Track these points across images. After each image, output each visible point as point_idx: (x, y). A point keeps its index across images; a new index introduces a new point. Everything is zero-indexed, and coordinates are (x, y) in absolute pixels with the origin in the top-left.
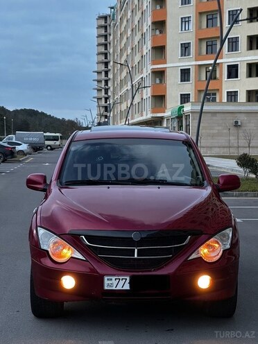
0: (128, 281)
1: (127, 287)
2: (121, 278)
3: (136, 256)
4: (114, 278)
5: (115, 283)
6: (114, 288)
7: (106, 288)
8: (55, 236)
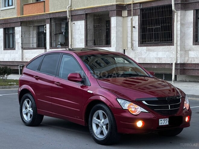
0: (168, 121)
1: (167, 124)
2: (165, 119)
3: (169, 109)
4: (163, 120)
5: (163, 122)
6: (163, 124)
7: (160, 124)
8: (129, 102)
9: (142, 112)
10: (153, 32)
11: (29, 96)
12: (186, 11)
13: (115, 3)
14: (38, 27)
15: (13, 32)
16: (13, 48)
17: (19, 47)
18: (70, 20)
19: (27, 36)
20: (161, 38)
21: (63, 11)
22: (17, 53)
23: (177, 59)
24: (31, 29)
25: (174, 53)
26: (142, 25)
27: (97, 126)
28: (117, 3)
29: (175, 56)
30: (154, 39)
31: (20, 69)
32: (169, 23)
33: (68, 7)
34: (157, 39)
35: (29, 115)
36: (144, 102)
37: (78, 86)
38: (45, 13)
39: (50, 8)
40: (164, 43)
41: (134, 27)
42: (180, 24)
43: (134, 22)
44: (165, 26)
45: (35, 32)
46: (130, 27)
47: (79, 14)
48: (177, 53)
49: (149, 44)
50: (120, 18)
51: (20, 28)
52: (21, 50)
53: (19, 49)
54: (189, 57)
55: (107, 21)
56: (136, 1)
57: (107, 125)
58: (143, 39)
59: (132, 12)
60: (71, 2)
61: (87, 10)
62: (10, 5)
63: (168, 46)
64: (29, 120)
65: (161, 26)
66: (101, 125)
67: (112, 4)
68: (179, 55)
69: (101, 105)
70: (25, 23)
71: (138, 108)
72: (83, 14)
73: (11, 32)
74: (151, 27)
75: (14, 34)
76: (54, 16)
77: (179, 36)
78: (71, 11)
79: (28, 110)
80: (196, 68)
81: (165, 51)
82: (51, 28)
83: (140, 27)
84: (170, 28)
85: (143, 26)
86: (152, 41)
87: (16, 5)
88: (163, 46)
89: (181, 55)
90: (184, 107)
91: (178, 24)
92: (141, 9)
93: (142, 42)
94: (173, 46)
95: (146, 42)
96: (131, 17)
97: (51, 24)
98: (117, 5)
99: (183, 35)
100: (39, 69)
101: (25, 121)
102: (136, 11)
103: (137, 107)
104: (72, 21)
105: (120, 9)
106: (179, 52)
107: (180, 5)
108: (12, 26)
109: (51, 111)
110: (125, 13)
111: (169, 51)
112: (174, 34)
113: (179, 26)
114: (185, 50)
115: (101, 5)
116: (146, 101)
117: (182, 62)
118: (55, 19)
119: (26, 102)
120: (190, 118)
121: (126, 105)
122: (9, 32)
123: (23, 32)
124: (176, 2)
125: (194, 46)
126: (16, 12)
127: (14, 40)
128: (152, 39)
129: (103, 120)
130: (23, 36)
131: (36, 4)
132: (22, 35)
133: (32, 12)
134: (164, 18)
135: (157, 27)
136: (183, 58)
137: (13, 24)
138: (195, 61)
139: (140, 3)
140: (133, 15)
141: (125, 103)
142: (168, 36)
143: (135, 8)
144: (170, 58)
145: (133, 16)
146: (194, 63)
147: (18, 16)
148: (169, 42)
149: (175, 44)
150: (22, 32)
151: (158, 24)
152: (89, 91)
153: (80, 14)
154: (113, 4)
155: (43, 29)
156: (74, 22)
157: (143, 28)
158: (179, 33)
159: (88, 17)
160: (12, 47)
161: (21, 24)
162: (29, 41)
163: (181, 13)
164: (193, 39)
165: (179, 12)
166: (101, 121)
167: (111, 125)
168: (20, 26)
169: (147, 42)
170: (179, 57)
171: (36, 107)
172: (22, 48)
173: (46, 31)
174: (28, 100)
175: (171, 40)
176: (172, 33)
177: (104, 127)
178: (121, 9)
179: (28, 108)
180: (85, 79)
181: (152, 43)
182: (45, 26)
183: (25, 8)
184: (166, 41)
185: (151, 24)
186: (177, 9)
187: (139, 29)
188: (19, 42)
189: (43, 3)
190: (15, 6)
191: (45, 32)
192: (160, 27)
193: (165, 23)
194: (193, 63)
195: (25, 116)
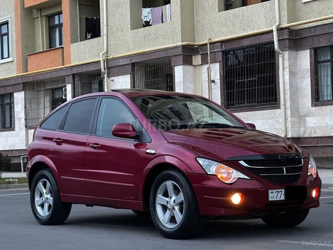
0: (283, 193)
1: (283, 198)
2: (279, 191)
3: (285, 173)
4: (275, 191)
5: (275, 195)
6: (275, 199)
7: (270, 199)
8: (217, 163)
9: (239, 178)
10: (244, 88)
11: (47, 173)
12: (298, 52)
13: (180, 44)
14: (53, 91)
15: (11, 100)
16: (11, 128)
17: (22, 125)
18: (106, 75)
19: (34, 106)
20: (258, 97)
21: (93, 61)
22: (17, 136)
23: (286, 131)
24: (42, 94)
25: (282, 120)
26: (226, 78)
27: (165, 208)
28: (184, 43)
29: (282, 126)
30: (247, 99)
31: (24, 163)
32: (270, 72)
33: (101, 54)
34: (252, 98)
35: (46, 206)
36: (242, 163)
37: (129, 144)
38: (64, 66)
39: (72, 58)
40: (265, 105)
41: (213, 82)
42: (288, 73)
43: (212, 74)
44: (264, 77)
45: (48, 100)
46: (207, 82)
47: (120, 64)
48: (287, 121)
49: (238, 107)
50: (190, 68)
51: (23, 93)
52: (24, 130)
53: (20, 128)
54: (305, 127)
55: (168, 75)
56: (215, 38)
57: (181, 204)
58: (228, 101)
59: (209, 58)
60: (107, 46)
61: (133, 58)
62: (4, 57)
63: (271, 110)
64: (47, 214)
65: (258, 78)
66: (171, 206)
67: (175, 45)
68: (289, 125)
69: (171, 172)
70: (30, 85)
71: (233, 173)
72: (127, 63)
73: (7, 101)
74: (242, 79)
75: (12, 104)
76: (80, 71)
77: (288, 92)
78: (107, 61)
79: (45, 197)
80: (320, 145)
81: (266, 119)
82: (74, 91)
83: (223, 81)
84: (273, 81)
85: (229, 80)
86: (244, 103)
87: (15, 56)
88: (262, 111)
89: (293, 124)
90: (309, 174)
91: (285, 73)
92: (223, 52)
93: (228, 105)
94: (278, 110)
95: (233, 105)
96: (208, 65)
97: (74, 84)
98: (183, 46)
99: (295, 91)
100: (62, 128)
101: (40, 217)
102: (215, 55)
103: (231, 170)
104: (109, 76)
105: (188, 53)
106: (289, 119)
107: (287, 42)
108: (9, 90)
109: (84, 194)
110: (197, 59)
111: (273, 118)
112: (279, 90)
113: (287, 77)
114: (299, 116)
115: (156, 48)
116: (245, 161)
117: (296, 136)
118: (81, 75)
119: (40, 184)
120: (319, 192)
121: (213, 168)
122: (4, 101)
123: (27, 101)
124: (281, 38)
125: (313, 108)
126: (16, 67)
127: (13, 115)
128: (244, 99)
129: (174, 198)
130: (28, 106)
131: (48, 53)
132: (25, 105)
133: (42, 66)
134: (261, 64)
135: (251, 79)
136: (297, 129)
137: (11, 87)
138: (316, 133)
139: (222, 42)
140: (210, 61)
141: (210, 166)
142: (269, 94)
143: (213, 51)
144: (276, 129)
145: (211, 63)
146: (315, 136)
147: (18, 75)
148: (273, 104)
149: (282, 107)
150: (25, 100)
151: (253, 74)
152: (148, 151)
153: (123, 64)
154: (177, 44)
155: (61, 93)
156: (112, 78)
157: (228, 82)
158: (288, 88)
159: (135, 69)
160: (9, 126)
161: (24, 87)
162: (38, 114)
163: (289, 55)
164: (312, 97)
165: (286, 54)
166: (171, 199)
167: (189, 203)
168: (23, 91)
169: (235, 106)
170: (290, 126)
171: (58, 191)
172: (26, 127)
173: (66, 96)
174: (45, 181)
175: (276, 100)
176: (277, 89)
177: (176, 208)
178: (191, 53)
179: (45, 194)
180: (141, 132)
181: (245, 107)
182: (64, 89)
183: (31, 60)
184: (267, 102)
185: (242, 75)
186: (283, 48)
187: (222, 83)
188: (21, 118)
189: (61, 50)
190: (13, 58)
191: (64, 97)
192: (256, 78)
193: (264, 72)
194: (313, 136)
195: (39, 209)
